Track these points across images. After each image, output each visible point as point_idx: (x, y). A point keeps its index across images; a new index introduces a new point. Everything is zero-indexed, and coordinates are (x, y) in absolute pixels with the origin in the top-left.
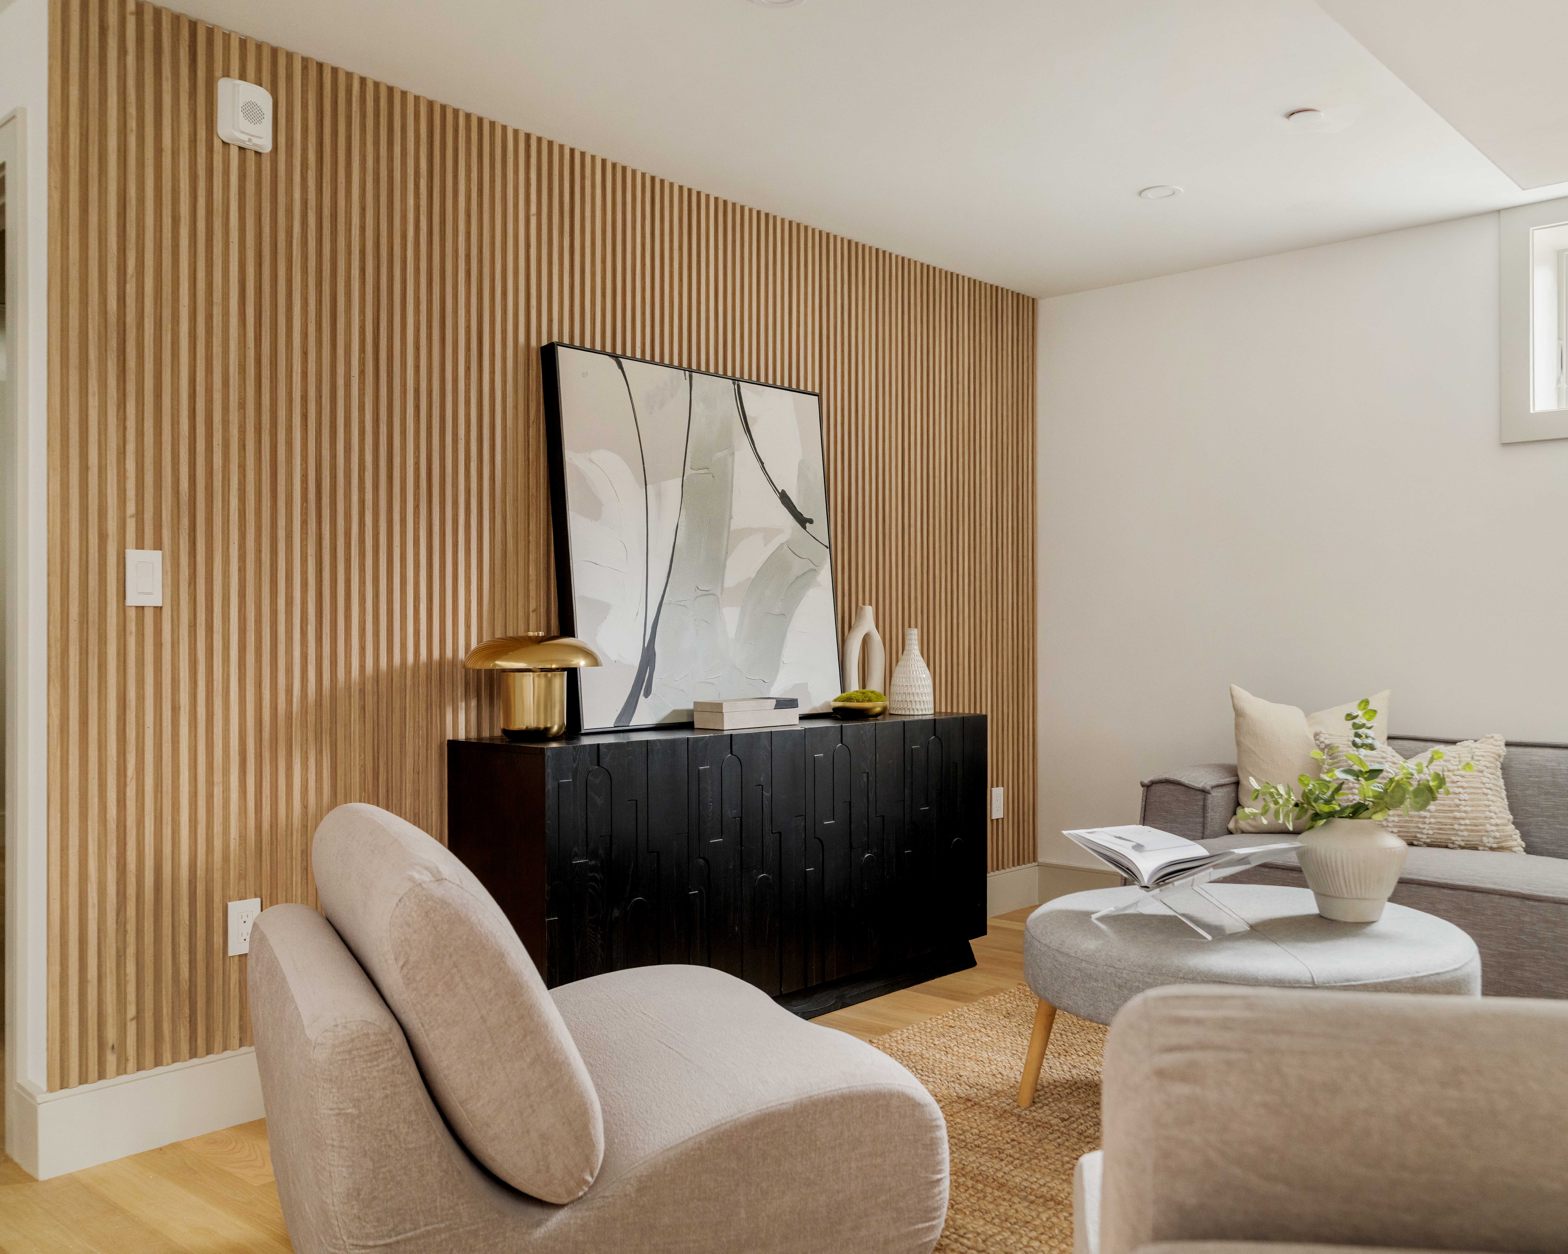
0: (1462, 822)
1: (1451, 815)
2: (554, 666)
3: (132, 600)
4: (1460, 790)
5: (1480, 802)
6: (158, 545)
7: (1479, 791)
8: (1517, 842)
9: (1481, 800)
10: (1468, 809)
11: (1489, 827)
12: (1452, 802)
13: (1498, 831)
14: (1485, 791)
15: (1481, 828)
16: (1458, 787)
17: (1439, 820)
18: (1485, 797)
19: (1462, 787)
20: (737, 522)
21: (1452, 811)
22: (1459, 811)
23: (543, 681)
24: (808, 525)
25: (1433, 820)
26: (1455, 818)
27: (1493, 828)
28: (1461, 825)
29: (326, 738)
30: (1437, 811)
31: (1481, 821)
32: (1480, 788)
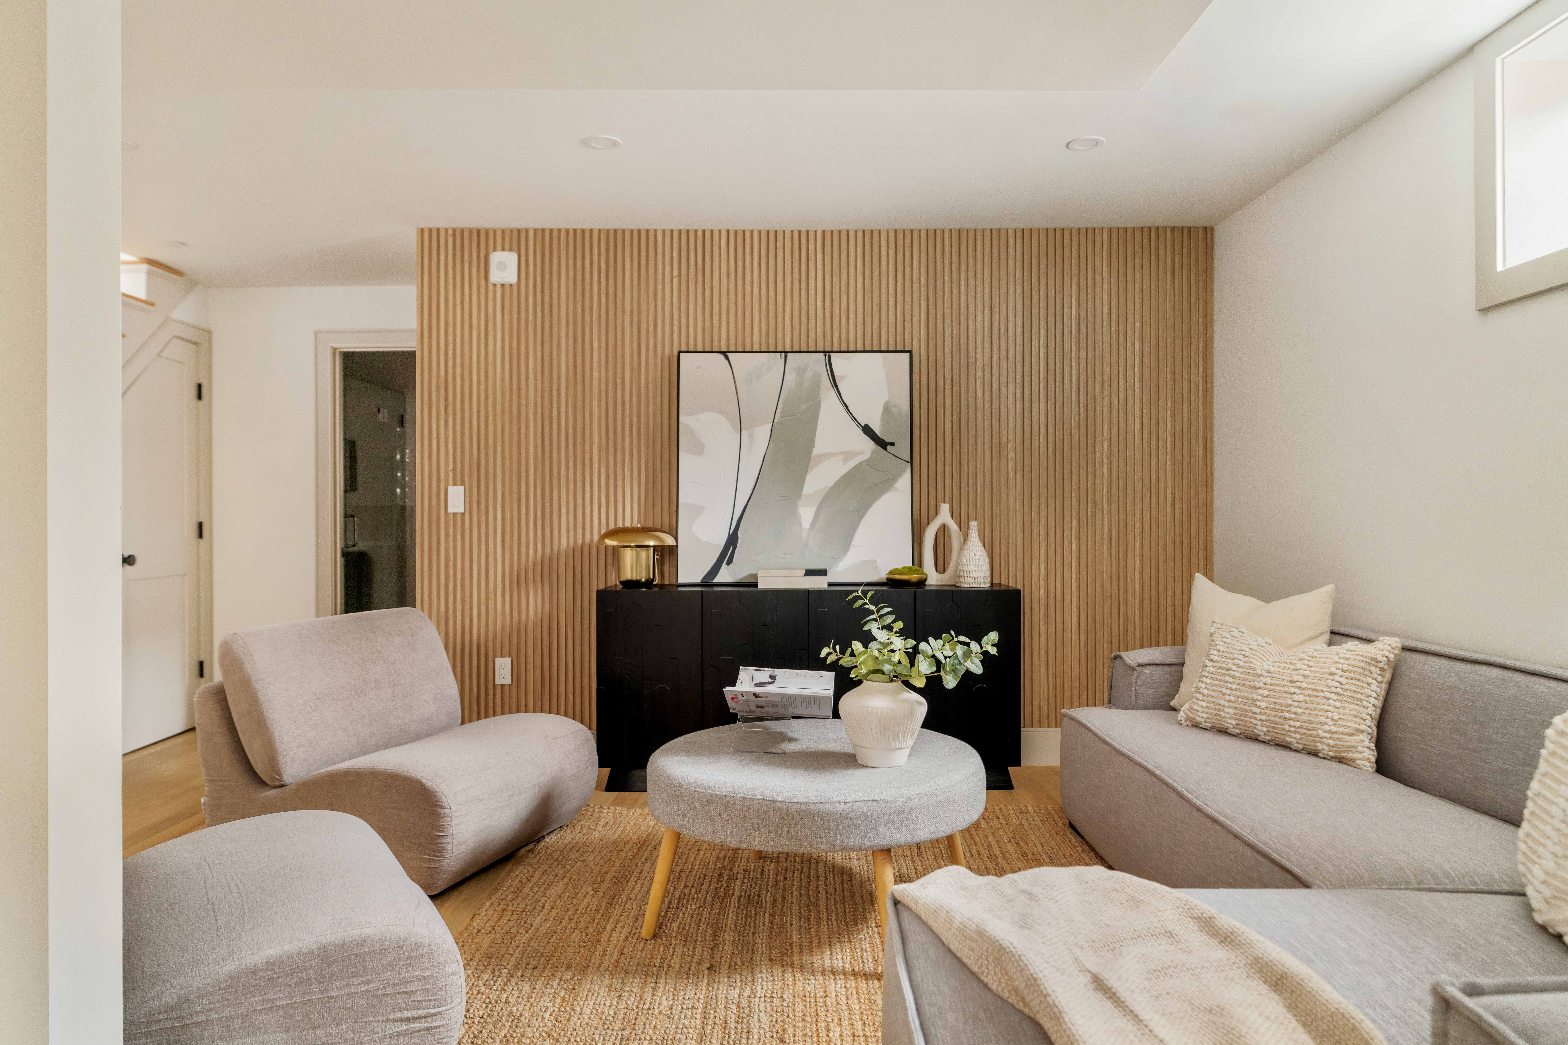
0: (1292, 723)
1: (1282, 714)
2: (632, 545)
3: (451, 510)
4: (1297, 691)
5: (1317, 706)
6: (463, 484)
7: (1322, 694)
8: (1366, 754)
9: (1319, 704)
10: (1299, 711)
11: (1321, 733)
12: (1284, 702)
13: (1331, 738)
14: (1328, 695)
15: (1314, 732)
16: (1296, 687)
17: (1271, 718)
18: (1326, 702)
19: (1300, 687)
20: (818, 449)
21: (1283, 711)
22: (1290, 712)
23: (635, 552)
24: (889, 447)
25: (1263, 717)
26: (1285, 718)
27: (1326, 735)
28: (1290, 726)
29: (546, 579)
30: (1266, 708)
31: (1314, 726)
32: (1323, 691)
